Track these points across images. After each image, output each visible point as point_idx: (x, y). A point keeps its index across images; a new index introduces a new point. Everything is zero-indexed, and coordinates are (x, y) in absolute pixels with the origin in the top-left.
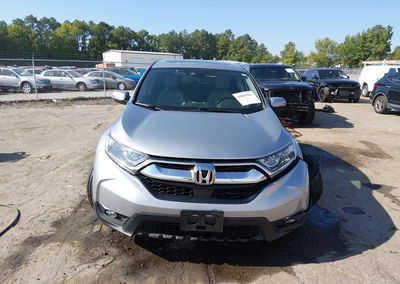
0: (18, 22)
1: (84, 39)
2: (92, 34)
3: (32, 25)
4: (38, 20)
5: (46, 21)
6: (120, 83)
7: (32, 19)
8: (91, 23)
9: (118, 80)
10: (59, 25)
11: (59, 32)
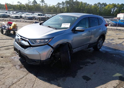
0: (95, 5)
1: (114, 10)
2: (117, 8)
3: (99, 5)
4: (101, 4)
5: (103, 4)
6: (109, 24)
7: (99, 3)
8: (118, 4)
9: (109, 23)
10: (107, 5)
11: (106, 7)
